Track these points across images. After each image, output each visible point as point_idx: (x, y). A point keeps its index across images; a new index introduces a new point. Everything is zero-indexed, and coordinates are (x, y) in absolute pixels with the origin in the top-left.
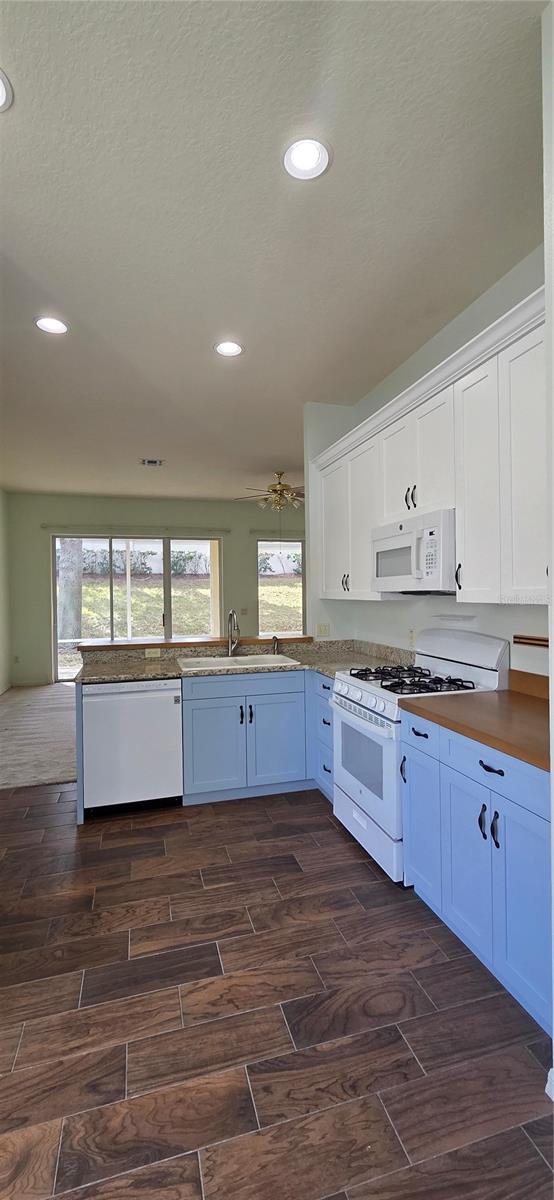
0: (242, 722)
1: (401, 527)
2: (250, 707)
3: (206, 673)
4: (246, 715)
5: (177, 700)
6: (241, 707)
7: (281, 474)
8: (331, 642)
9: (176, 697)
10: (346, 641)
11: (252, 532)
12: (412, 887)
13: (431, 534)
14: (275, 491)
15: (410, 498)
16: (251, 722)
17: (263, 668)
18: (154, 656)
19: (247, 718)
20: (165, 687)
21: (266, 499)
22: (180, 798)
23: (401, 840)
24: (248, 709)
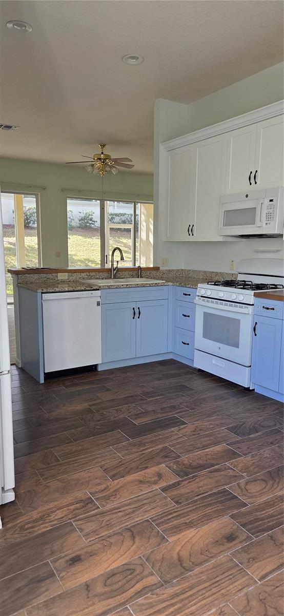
0: (134, 318)
1: (247, 196)
2: (139, 308)
3: (115, 287)
4: (136, 313)
5: (98, 304)
6: (134, 309)
7: (103, 146)
8: (169, 270)
9: (98, 302)
10: (178, 270)
11: (63, 190)
12: (254, 390)
13: (271, 201)
14: (100, 159)
15: (253, 178)
16: (139, 318)
17: (147, 284)
18: (63, 278)
19: (137, 315)
20: (92, 295)
21: (93, 166)
22: (96, 366)
23: (250, 366)
24: (138, 310)
